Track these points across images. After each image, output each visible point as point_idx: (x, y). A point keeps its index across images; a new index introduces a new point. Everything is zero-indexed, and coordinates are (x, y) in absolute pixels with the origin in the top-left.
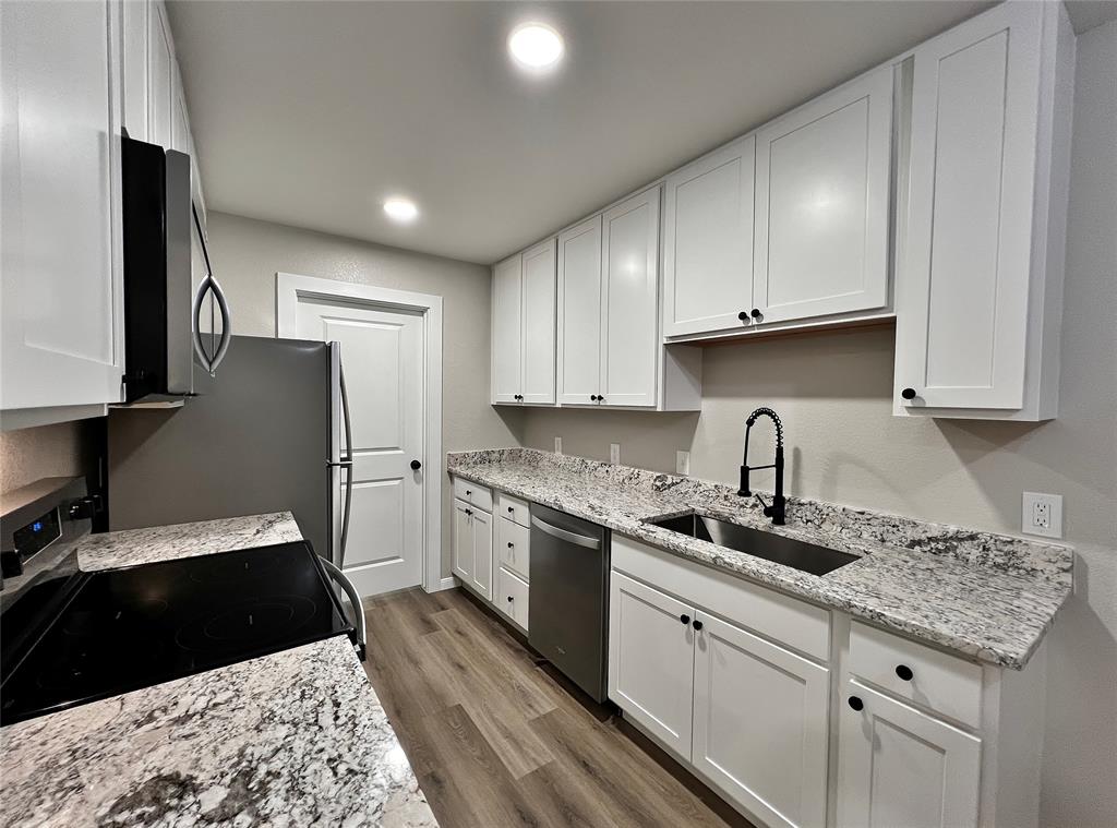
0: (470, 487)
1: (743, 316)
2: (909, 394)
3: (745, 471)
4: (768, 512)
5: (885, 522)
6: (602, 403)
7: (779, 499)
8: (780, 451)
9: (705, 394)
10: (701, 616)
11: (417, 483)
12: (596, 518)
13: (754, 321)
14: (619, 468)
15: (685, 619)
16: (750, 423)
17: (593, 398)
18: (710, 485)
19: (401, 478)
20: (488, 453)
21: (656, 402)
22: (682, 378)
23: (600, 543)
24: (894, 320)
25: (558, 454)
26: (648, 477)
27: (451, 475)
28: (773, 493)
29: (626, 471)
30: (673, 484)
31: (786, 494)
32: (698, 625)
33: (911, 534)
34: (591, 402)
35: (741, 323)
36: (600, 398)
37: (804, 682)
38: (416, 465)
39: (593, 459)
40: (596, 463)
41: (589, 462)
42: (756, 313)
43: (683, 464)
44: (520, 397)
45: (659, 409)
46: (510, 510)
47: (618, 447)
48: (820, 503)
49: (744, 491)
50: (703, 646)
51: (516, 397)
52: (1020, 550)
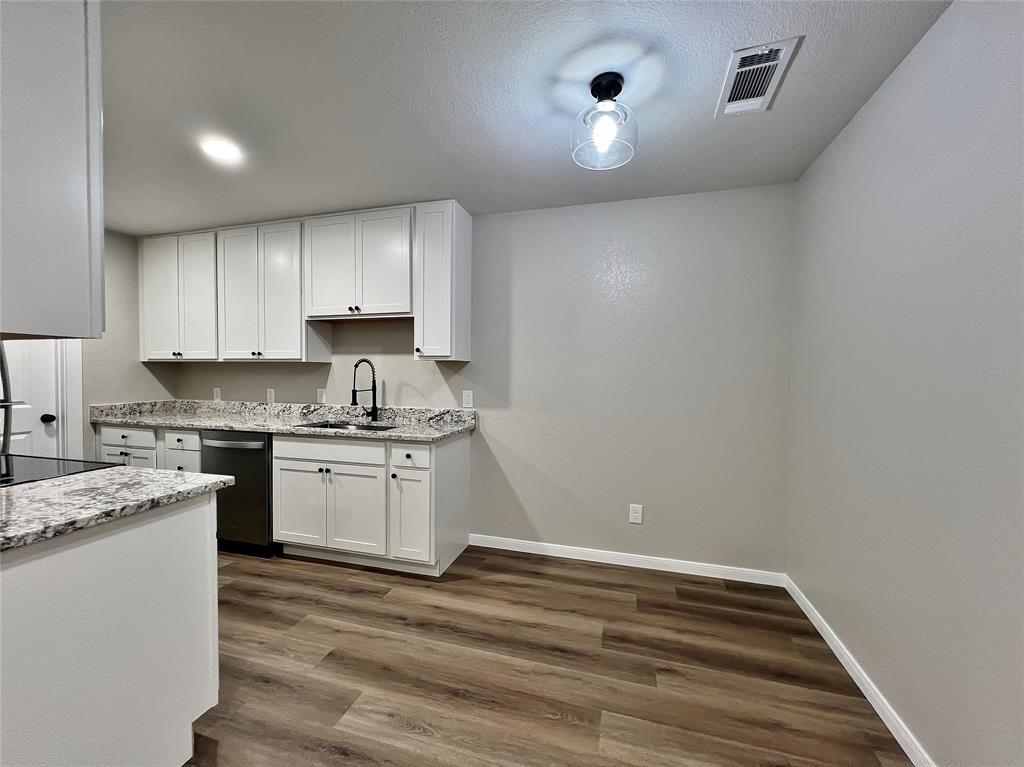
0: (125, 432)
1: (350, 309)
2: (418, 350)
3: (354, 392)
4: (368, 414)
5: (421, 412)
6: (261, 357)
7: (375, 408)
8: (374, 382)
9: (334, 352)
10: (329, 466)
11: (50, 436)
12: (261, 429)
13: (356, 312)
14: (274, 405)
15: (321, 470)
16: (356, 366)
17: (254, 354)
18: (339, 407)
19: (28, 432)
20: (138, 405)
21: (301, 355)
22: (318, 342)
23: (264, 445)
24: (413, 318)
25: (217, 401)
26: (297, 408)
27: (95, 426)
28: (372, 405)
29: (280, 406)
30: (315, 410)
31: (379, 405)
32: (328, 471)
33: (429, 415)
34: (252, 357)
35: (350, 313)
36: (260, 354)
37: (375, 477)
38: (47, 419)
39: (252, 401)
40: (255, 404)
41: (248, 404)
42: (357, 308)
43: (321, 396)
44: (179, 354)
45: (304, 360)
46: (179, 440)
47: (273, 390)
48: (394, 407)
49: (354, 403)
50: (331, 481)
51: (174, 354)
52: (461, 413)
